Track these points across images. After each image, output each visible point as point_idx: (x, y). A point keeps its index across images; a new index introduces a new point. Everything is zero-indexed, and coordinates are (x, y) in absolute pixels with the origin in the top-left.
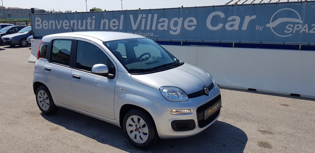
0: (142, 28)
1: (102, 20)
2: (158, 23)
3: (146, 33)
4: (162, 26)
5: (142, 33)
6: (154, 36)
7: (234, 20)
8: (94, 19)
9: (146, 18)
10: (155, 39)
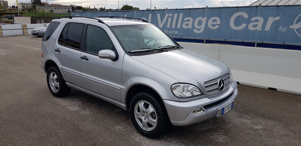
0: (168, 26)
3: (172, 31)
4: (187, 25)
5: (168, 31)
6: (179, 34)
7: (257, 21)
10: (179, 37)
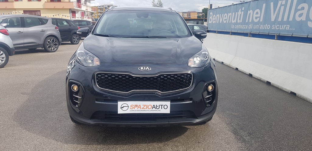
0: (280, 19)
1: (249, 11)
2: (296, 10)
3: (283, 25)
4: (301, 15)
5: (279, 26)
6: (290, 29)
8: (243, 11)
9: (285, 5)
10: (290, 34)
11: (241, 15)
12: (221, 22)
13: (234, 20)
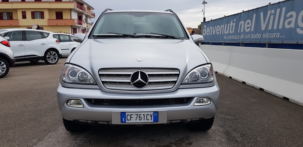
0: (270, 28)
2: (285, 18)
3: (273, 34)
4: (289, 23)
5: (269, 34)
6: (280, 37)
8: (234, 22)
9: (275, 15)
10: (280, 41)
11: (233, 26)
12: (214, 34)
13: (226, 31)
